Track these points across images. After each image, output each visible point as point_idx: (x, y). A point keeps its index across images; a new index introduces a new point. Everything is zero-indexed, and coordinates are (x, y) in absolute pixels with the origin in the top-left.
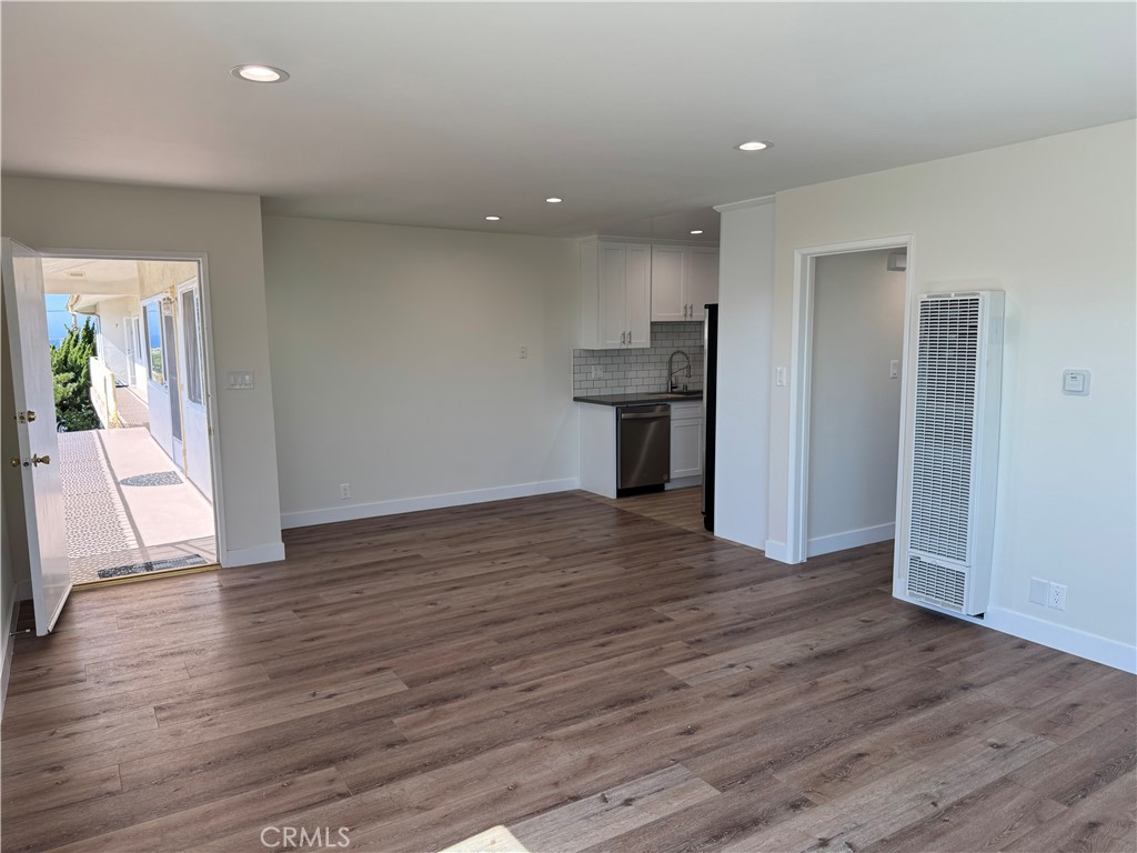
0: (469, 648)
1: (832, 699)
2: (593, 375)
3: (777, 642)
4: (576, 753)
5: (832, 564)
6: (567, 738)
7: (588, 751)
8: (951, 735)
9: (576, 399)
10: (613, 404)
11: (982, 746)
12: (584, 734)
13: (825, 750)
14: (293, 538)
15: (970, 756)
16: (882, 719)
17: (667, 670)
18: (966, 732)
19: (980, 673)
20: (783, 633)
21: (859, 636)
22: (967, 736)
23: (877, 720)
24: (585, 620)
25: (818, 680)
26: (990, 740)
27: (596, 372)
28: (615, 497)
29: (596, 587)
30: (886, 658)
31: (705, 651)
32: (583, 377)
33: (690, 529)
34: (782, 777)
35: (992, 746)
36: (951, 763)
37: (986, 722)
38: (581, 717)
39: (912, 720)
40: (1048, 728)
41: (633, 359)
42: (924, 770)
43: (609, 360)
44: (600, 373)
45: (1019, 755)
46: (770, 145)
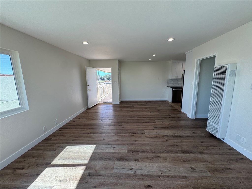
0: (123, 120)
1: (167, 144)
2: (171, 83)
3: (169, 131)
4: (117, 138)
5: (200, 120)
6: (119, 135)
7: (118, 138)
8: (184, 161)
9: (168, 86)
10: (171, 87)
11: (189, 167)
12: (121, 136)
13: (154, 153)
14: (121, 102)
15: (183, 168)
16: (172, 152)
17: (145, 130)
18: (189, 162)
19: (209, 151)
20: (172, 130)
21: (189, 135)
22: (188, 163)
23: (171, 152)
24: (143, 120)
25: (169, 140)
26: (193, 167)
27: (172, 82)
28: (171, 102)
29: (151, 115)
30: (188, 141)
31: (155, 129)
32: (169, 83)
33: (178, 109)
34: (140, 154)
35: (191, 168)
36: (176, 167)
37: (197, 162)
38: (124, 133)
39: (179, 155)
40: (213, 171)
41: (179, 80)
42: (169, 165)
43: (174, 80)
44: (172, 83)
45: (196, 173)
46: (174, 39)
